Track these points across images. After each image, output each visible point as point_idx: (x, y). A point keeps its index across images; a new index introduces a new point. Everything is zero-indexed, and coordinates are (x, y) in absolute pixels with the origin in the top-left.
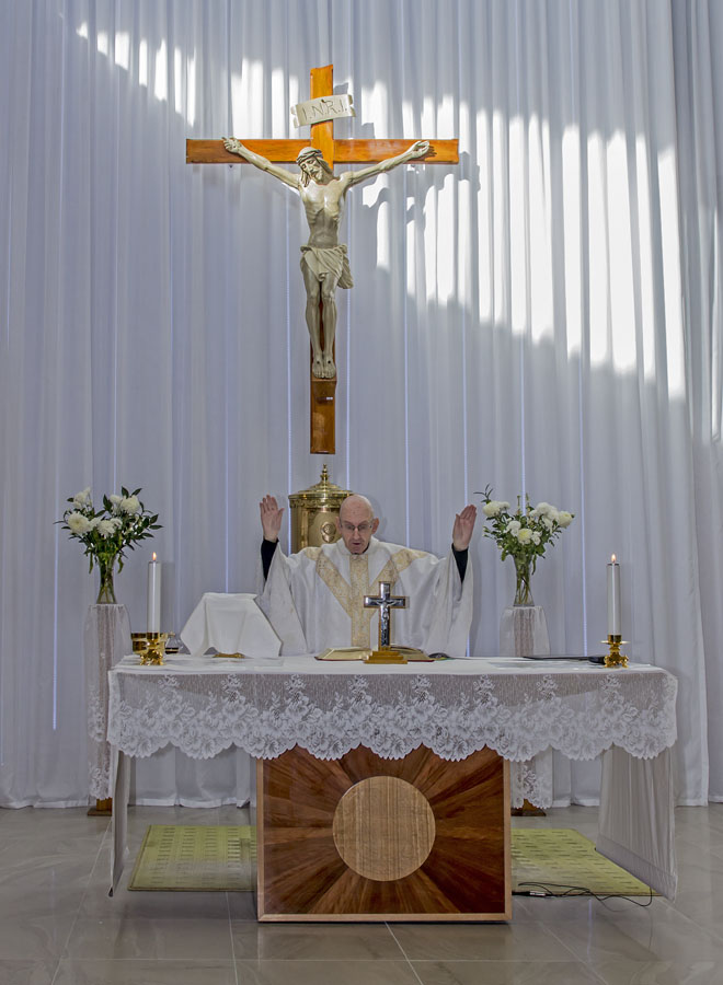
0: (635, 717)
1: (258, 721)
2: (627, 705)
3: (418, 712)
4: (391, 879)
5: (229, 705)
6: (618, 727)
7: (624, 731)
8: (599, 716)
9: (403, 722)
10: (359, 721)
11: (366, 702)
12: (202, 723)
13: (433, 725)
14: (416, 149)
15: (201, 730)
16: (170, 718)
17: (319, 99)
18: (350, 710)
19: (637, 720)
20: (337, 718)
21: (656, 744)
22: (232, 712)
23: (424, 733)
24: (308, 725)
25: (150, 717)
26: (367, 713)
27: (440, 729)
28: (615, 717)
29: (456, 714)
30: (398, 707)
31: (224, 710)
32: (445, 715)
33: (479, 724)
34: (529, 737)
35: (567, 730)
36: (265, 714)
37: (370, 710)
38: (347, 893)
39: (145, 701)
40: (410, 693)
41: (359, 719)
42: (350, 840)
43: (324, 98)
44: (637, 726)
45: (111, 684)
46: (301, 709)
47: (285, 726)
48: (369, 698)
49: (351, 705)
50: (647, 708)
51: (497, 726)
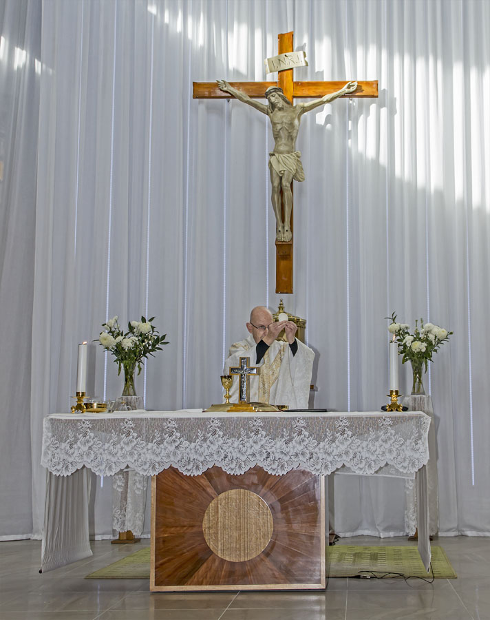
0: (402, 445)
1: (145, 450)
2: (397, 436)
3: (254, 442)
4: (242, 560)
5: (126, 439)
6: (390, 451)
7: (395, 453)
8: (377, 444)
9: (244, 449)
10: (214, 449)
11: (219, 436)
12: (106, 452)
13: (264, 451)
14: (349, 87)
15: (106, 457)
16: (85, 449)
17: (283, 55)
18: (208, 442)
19: (403, 447)
20: (198, 447)
21: (416, 463)
22: (127, 444)
23: (258, 457)
24: (179, 452)
25: (71, 448)
26: (220, 443)
27: (269, 453)
28: (389, 445)
29: (280, 443)
30: (241, 439)
31: (122, 443)
32: (272, 444)
33: (296, 450)
34: (330, 459)
35: (355, 454)
36: (150, 445)
37: (222, 441)
38: (212, 571)
39: (68, 437)
40: (249, 430)
42: (214, 533)
43: (286, 54)
44: (403, 450)
45: (44, 426)
46: (175, 441)
47: (163, 453)
48: (221, 433)
49: (208, 438)
50: (410, 439)
51: (307, 452)
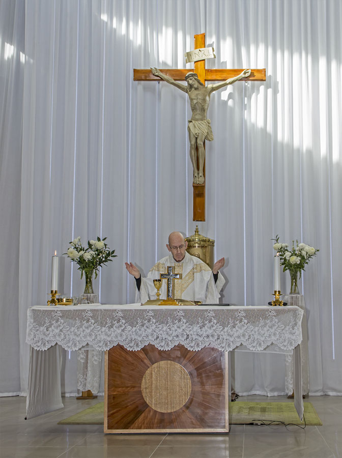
0: (283, 330)
1: (100, 332)
2: (279, 324)
3: (178, 327)
4: (169, 411)
5: (86, 324)
6: (275, 334)
7: (278, 336)
8: (265, 329)
9: (171, 332)
11: (153, 322)
12: (72, 333)
13: (185, 334)
14: (245, 73)
15: (72, 337)
16: (57, 331)
17: (198, 49)
18: (145, 327)
20: (138, 330)
21: (293, 343)
22: (87, 328)
23: (180, 338)
24: (124, 334)
25: (47, 331)
26: (153, 328)
27: (188, 335)
28: (274, 330)
29: (196, 328)
30: (168, 325)
31: (83, 327)
32: (191, 328)
33: (207, 333)
34: (232, 339)
35: (250, 336)
36: (104, 329)
37: (155, 326)
38: (148, 419)
39: (45, 322)
40: (174, 318)
41: (149, 331)
42: (150, 392)
43: (200, 49)
44: (284, 333)
45: (28, 314)
46: (121, 326)
47: (113, 334)
49: (145, 324)
50: (289, 325)
51: (216, 334)
